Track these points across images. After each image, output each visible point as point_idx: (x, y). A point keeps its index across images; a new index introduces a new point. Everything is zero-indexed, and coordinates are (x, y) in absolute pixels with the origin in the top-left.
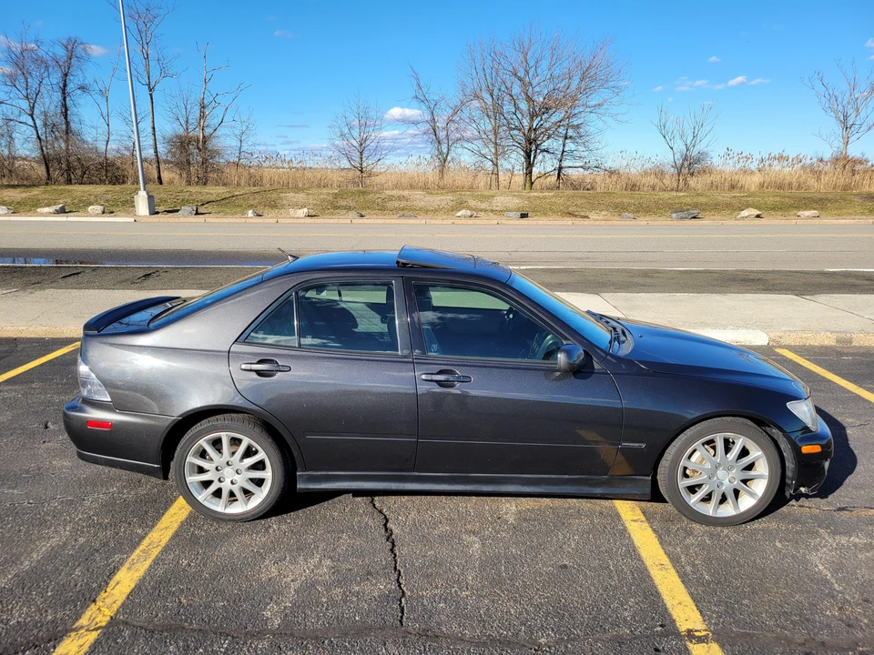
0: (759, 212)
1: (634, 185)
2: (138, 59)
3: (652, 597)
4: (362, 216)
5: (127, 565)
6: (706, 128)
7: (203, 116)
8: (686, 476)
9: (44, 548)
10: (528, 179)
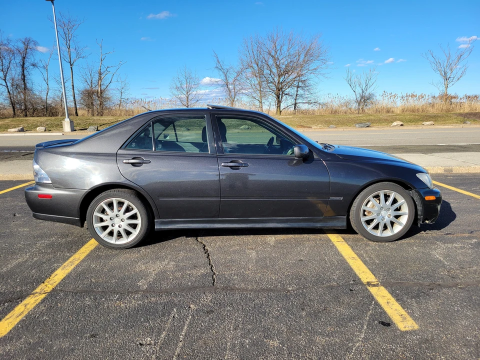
0: (402, 123)
1: (336, 112)
2: (64, 48)
3: (349, 270)
4: (189, 130)
5: (61, 268)
6: (373, 80)
7: (100, 79)
8: (365, 215)
9: (15, 263)
10: (278, 109)
